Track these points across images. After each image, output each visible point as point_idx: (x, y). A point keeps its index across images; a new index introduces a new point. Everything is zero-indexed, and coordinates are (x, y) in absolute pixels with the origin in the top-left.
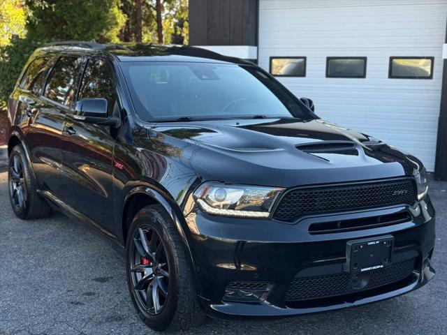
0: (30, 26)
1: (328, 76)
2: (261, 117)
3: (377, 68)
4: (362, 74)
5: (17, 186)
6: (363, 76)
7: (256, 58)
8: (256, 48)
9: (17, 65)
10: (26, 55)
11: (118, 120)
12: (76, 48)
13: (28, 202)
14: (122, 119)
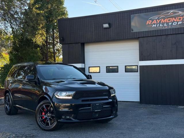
0: (11, 60)
1: (107, 72)
2: (74, 79)
3: (122, 69)
4: (117, 71)
5: (7, 105)
6: (118, 72)
7: (84, 67)
8: (84, 64)
9: (6, 73)
10: (9, 69)
11: (37, 80)
12: (25, 64)
13: (11, 110)
14: (38, 80)
